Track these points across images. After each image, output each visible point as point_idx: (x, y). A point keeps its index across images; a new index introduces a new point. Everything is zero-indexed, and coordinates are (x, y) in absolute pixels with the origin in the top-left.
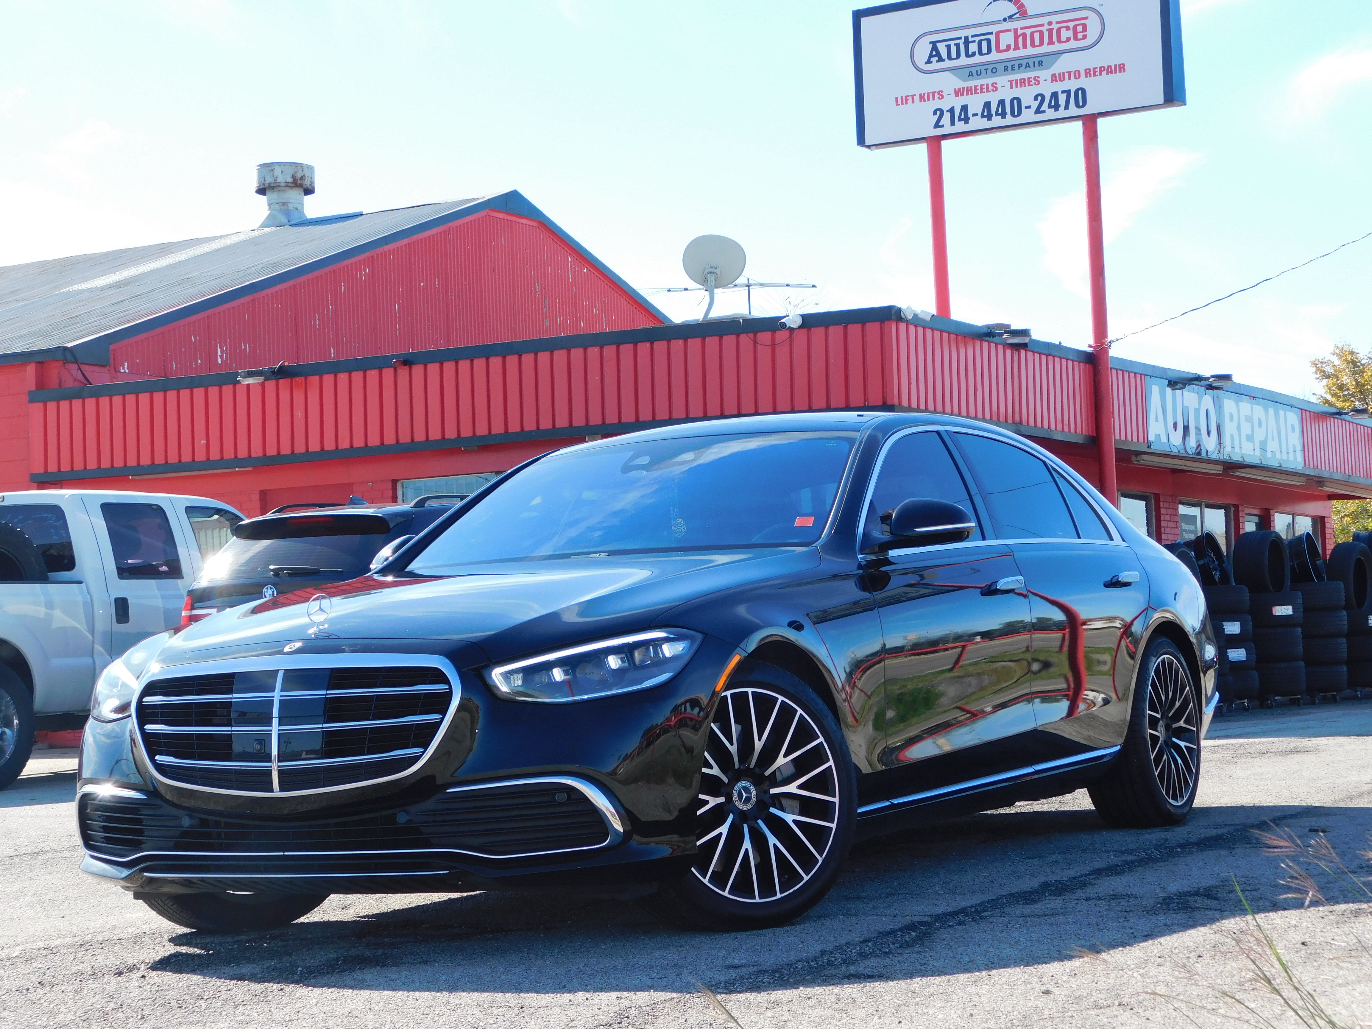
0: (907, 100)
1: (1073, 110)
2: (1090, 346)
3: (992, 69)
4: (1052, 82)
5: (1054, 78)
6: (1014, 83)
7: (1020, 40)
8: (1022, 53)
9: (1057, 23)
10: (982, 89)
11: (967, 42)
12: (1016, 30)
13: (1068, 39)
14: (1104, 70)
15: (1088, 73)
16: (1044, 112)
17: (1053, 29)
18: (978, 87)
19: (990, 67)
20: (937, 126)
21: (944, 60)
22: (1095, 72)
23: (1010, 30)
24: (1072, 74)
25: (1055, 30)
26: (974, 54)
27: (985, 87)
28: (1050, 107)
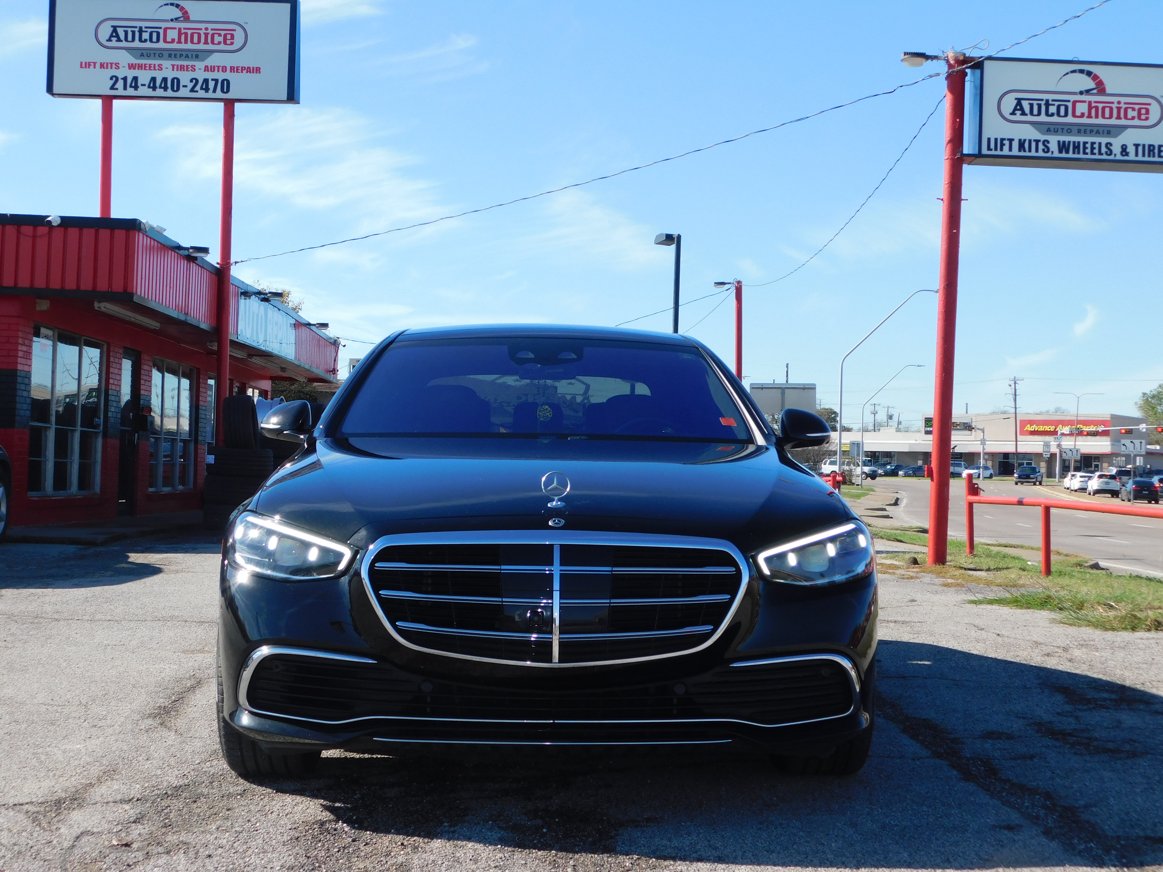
0: (89, 65)
1: (219, 94)
2: (218, 263)
3: (160, 54)
4: (205, 71)
5: (206, 69)
6: (175, 67)
7: (183, 37)
8: (183, 46)
9: (212, 30)
10: (150, 67)
11: (141, 31)
12: (180, 29)
13: (219, 43)
14: (245, 70)
15: (232, 69)
16: (197, 91)
17: (209, 33)
18: (148, 66)
19: (158, 52)
20: (112, 88)
21: (122, 41)
22: (237, 69)
23: (175, 28)
24: (221, 68)
25: (210, 34)
26: (146, 41)
27: (152, 66)
28: (202, 88)
